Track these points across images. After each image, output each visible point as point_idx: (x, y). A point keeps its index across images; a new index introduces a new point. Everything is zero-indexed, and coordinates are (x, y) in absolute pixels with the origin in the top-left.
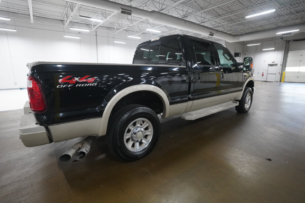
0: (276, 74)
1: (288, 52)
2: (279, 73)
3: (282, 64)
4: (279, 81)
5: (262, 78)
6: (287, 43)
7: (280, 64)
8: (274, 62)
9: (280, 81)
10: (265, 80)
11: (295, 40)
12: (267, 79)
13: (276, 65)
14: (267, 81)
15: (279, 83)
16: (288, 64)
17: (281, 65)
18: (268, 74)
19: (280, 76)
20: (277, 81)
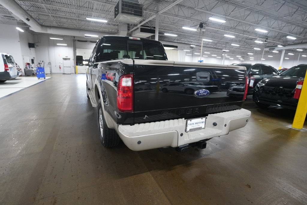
0: (70, 67)
1: (76, 50)
2: (73, 66)
3: (73, 58)
4: (74, 73)
5: (60, 70)
6: (74, 42)
8: (67, 57)
9: (75, 73)
10: (63, 72)
11: (79, 41)
12: (64, 71)
13: (69, 59)
14: (65, 73)
18: (64, 67)
19: (74, 69)
20: (73, 73)
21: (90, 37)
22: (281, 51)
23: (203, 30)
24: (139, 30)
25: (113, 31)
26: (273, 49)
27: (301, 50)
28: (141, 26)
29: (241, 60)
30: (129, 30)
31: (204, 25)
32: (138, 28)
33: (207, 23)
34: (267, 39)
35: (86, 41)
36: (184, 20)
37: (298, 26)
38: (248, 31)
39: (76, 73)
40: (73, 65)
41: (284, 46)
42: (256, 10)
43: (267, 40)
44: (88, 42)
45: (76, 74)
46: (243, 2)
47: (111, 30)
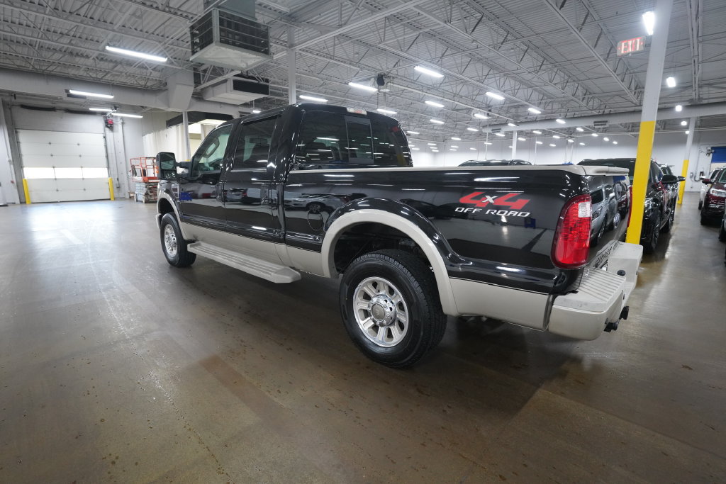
1: (16, 132)
2: (12, 182)
3: (11, 159)
4: (18, 201)
6: (9, 111)
7: (7, 159)
9: (23, 202)
11: (24, 106)
15: (19, 207)
16: (25, 159)
17: (9, 161)
19: (16, 190)
20: (14, 204)
21: (84, 97)
22: (509, 135)
23: (384, 90)
24: (230, 85)
25: (149, 84)
26: (499, 130)
27: (540, 133)
28: (235, 76)
29: (434, 151)
30: (200, 84)
31: (386, 80)
32: (225, 81)
33: (390, 75)
34: (490, 111)
35: (53, 109)
36: (338, 65)
37: (536, 90)
38: (460, 94)
39: (25, 203)
40: (11, 179)
41: (517, 124)
42: (480, 57)
43: (490, 113)
44: (58, 112)
45: (24, 205)
46: (474, 40)
47: (143, 83)
